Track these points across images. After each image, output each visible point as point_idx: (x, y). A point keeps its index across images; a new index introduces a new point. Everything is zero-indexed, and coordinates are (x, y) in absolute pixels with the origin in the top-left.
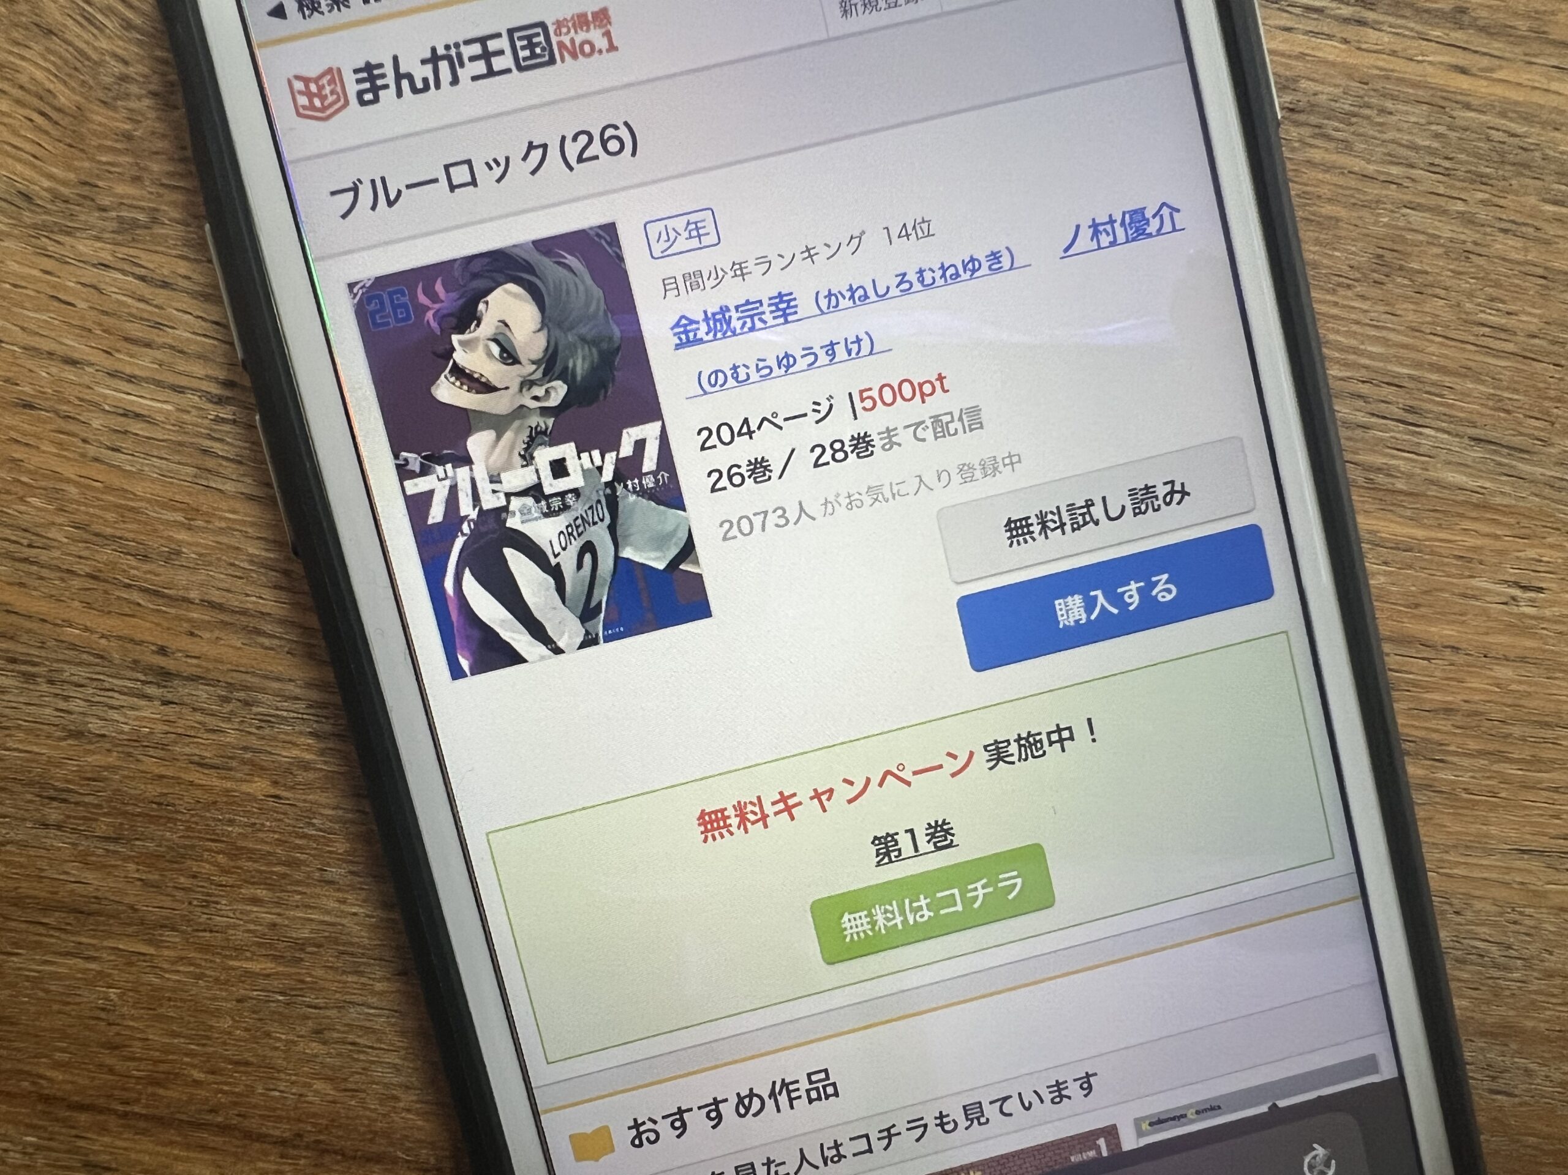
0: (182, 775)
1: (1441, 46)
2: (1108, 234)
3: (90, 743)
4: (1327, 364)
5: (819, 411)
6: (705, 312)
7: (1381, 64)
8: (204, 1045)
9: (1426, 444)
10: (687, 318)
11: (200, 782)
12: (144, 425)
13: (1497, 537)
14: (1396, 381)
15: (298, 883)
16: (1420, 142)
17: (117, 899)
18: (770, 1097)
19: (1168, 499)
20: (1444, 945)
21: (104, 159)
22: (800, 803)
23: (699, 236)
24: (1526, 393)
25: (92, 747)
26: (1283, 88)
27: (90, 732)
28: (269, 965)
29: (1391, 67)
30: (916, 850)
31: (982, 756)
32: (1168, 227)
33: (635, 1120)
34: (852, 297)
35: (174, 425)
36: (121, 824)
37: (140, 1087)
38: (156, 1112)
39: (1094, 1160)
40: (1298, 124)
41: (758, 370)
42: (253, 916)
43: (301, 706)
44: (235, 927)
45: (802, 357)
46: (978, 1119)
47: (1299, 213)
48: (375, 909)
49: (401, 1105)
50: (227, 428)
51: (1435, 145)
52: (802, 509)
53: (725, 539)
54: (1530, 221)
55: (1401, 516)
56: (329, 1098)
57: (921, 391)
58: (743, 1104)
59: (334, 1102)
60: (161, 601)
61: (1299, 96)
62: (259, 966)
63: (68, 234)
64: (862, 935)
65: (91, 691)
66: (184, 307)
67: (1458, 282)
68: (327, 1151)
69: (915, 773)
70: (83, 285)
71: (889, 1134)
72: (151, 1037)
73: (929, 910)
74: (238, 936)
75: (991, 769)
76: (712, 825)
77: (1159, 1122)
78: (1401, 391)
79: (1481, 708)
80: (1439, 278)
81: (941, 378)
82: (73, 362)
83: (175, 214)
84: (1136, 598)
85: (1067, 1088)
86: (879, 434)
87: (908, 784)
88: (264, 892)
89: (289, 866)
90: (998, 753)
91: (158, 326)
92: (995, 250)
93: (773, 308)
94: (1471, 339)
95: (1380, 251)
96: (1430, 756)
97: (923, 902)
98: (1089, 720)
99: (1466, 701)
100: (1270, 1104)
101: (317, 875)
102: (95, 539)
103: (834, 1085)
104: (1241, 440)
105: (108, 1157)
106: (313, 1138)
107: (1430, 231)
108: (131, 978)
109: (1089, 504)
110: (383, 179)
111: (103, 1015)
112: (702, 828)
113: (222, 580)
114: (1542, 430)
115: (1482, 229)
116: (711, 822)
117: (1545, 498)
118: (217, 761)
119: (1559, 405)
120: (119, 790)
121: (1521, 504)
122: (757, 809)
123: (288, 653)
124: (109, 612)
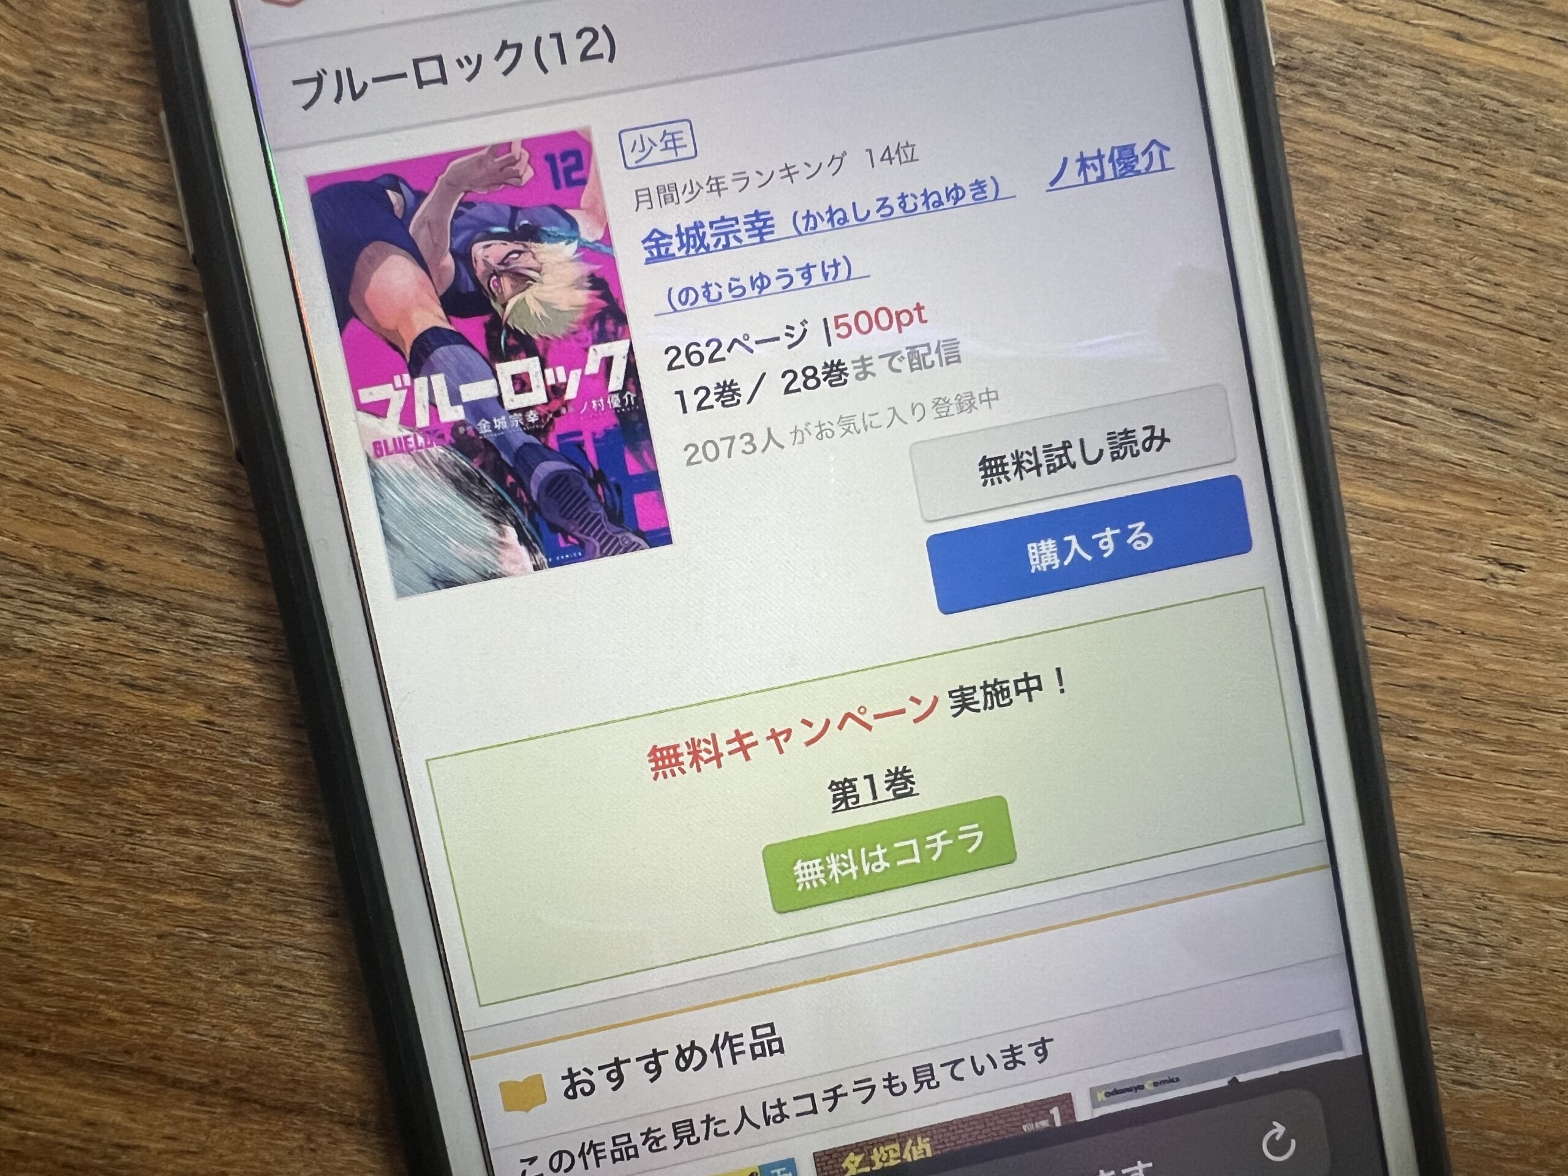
0: (111, 695)
1: (1439, 11)
2: (1096, 169)
3: (16, 657)
4: (1316, 327)
5: (792, 336)
6: (679, 227)
7: (1376, 25)
8: (121, 982)
9: (1410, 414)
10: (659, 233)
11: (130, 704)
12: (91, 328)
13: (1477, 512)
14: (1382, 348)
15: (229, 815)
16: (1413, 106)
17: (36, 823)
18: (712, 1051)
19: (1147, 445)
20: (1414, 928)
21: (59, 48)
22: (755, 743)
23: (675, 147)
24: (1512, 367)
25: (17, 662)
26: (1278, 44)
27: (16, 647)
28: (194, 900)
29: (1387, 29)
30: (875, 797)
31: (946, 702)
32: (1156, 165)
33: (570, 1070)
34: (831, 219)
35: (122, 329)
36: (44, 745)
37: (50, 1024)
38: (67, 1051)
39: (1047, 1130)
40: (1291, 81)
41: (731, 290)
42: (179, 848)
43: (241, 628)
44: (159, 858)
45: (778, 278)
46: (928, 1082)
47: (1291, 172)
48: (310, 845)
49: (327, 1054)
50: (177, 334)
51: (1429, 110)
52: (770, 436)
53: (689, 463)
54: (1519, 192)
55: (1381, 486)
56: (251, 1044)
57: (898, 320)
58: (685, 1056)
59: (258, 1048)
60: (98, 512)
61: (1295, 53)
62: (183, 900)
63: (21, 124)
64: (815, 885)
65: (21, 603)
66: (139, 207)
67: (1446, 249)
68: (248, 1100)
69: (877, 717)
70: (32, 177)
71: (835, 1095)
72: (65, 971)
73: (885, 860)
74: (162, 868)
75: (955, 716)
76: (664, 762)
77: (1115, 1093)
78: (1386, 360)
79: (1457, 687)
80: (1431, 245)
81: (919, 308)
82: (17, 257)
83: (132, 109)
84: (1111, 546)
85: (1021, 1053)
86: (853, 362)
87: (869, 728)
88: (194, 822)
89: (220, 796)
90: (963, 700)
91: (109, 225)
92: (980, 180)
93: (749, 226)
94: (1459, 308)
95: (1370, 215)
96: (1403, 732)
97: (880, 852)
98: (1058, 670)
99: (1442, 678)
100: (1230, 1078)
101: (249, 806)
102: (31, 444)
103: (780, 1040)
104: (1225, 391)
105: (11, 1097)
106: (232, 1085)
107: (1420, 197)
108: (48, 908)
109: (1066, 445)
110: (349, 71)
111: (14, 946)
112: (653, 765)
113: (161, 492)
114: (1526, 404)
115: (1472, 198)
116: (663, 758)
117: (1527, 474)
118: (149, 683)
119: (1544, 380)
120: (43, 709)
121: (1503, 480)
122: (711, 747)
123: (230, 572)
124: (43, 522)
